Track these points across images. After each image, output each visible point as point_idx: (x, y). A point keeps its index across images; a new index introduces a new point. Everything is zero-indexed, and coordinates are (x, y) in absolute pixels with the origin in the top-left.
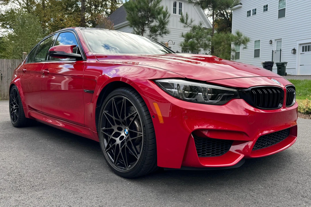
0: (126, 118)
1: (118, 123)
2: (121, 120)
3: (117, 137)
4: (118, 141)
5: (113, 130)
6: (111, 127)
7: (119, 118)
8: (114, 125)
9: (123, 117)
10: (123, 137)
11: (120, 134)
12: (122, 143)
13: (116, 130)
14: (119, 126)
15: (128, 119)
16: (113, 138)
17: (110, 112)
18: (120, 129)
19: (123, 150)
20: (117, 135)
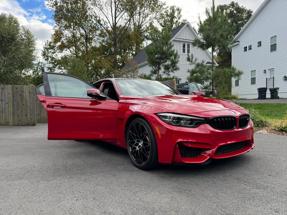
0: (141, 135)
1: (137, 138)
2: (139, 136)
3: (137, 146)
4: (137, 148)
5: (134, 142)
6: (133, 140)
7: (137, 135)
8: (135, 139)
9: (140, 135)
10: (140, 146)
11: (138, 144)
12: (140, 149)
13: (136, 142)
14: (138, 140)
15: (143, 136)
16: (135, 146)
17: (133, 132)
18: (139, 141)
19: (140, 153)
20: (137, 145)
